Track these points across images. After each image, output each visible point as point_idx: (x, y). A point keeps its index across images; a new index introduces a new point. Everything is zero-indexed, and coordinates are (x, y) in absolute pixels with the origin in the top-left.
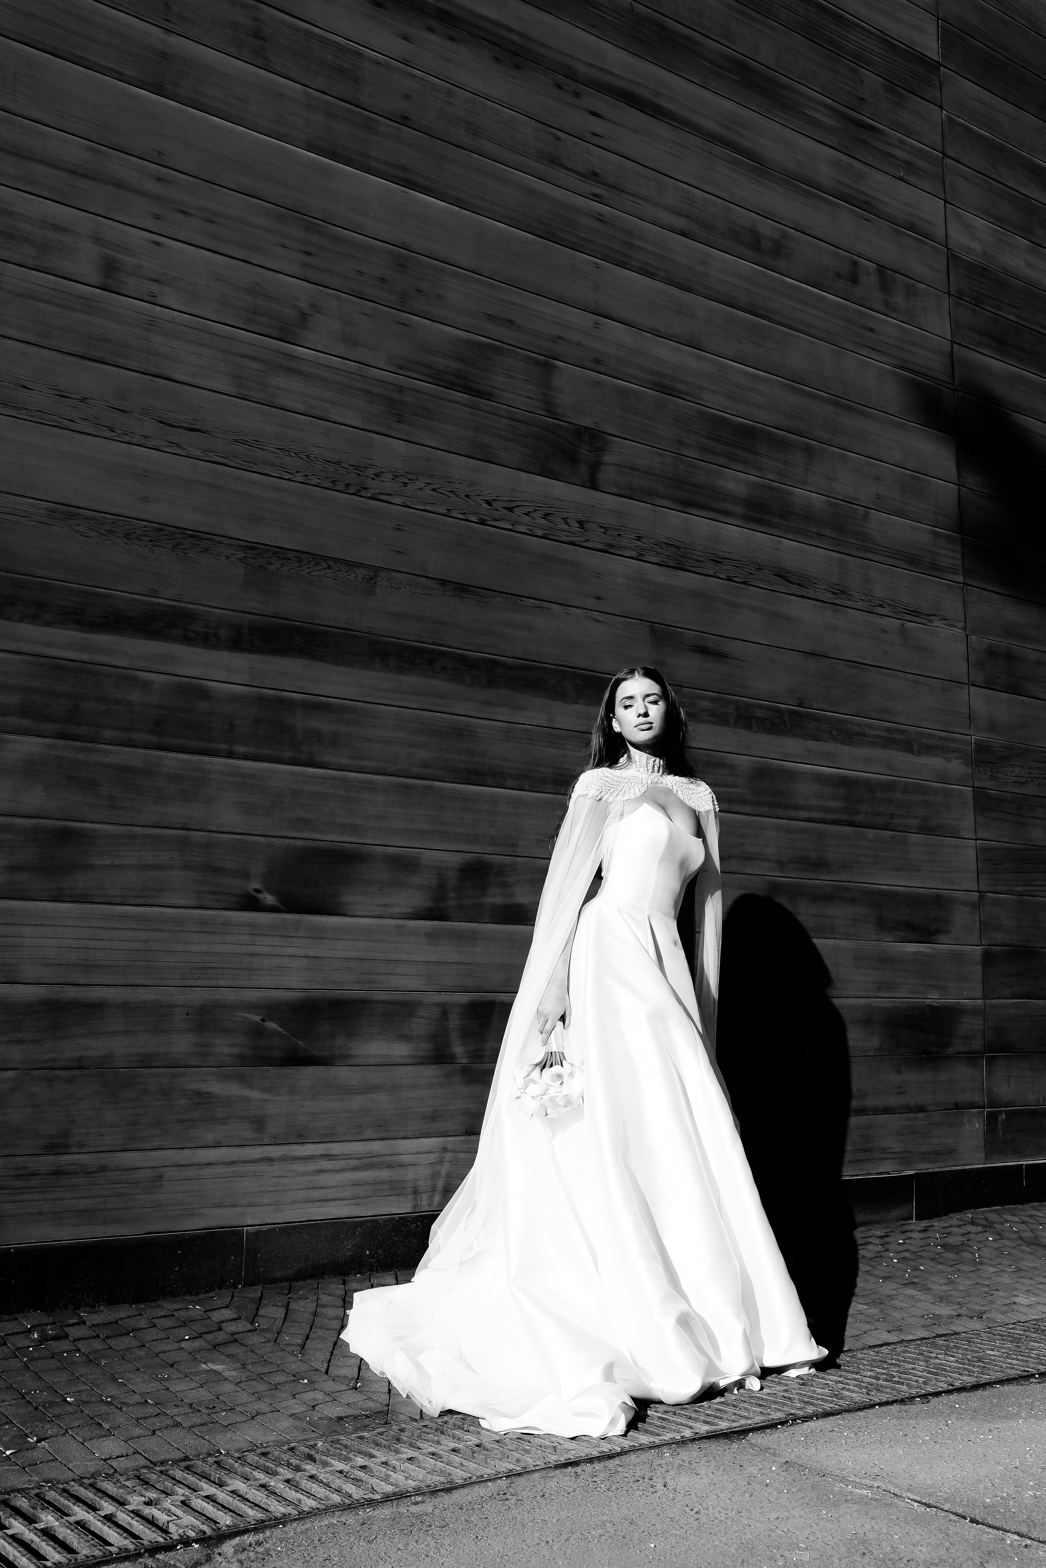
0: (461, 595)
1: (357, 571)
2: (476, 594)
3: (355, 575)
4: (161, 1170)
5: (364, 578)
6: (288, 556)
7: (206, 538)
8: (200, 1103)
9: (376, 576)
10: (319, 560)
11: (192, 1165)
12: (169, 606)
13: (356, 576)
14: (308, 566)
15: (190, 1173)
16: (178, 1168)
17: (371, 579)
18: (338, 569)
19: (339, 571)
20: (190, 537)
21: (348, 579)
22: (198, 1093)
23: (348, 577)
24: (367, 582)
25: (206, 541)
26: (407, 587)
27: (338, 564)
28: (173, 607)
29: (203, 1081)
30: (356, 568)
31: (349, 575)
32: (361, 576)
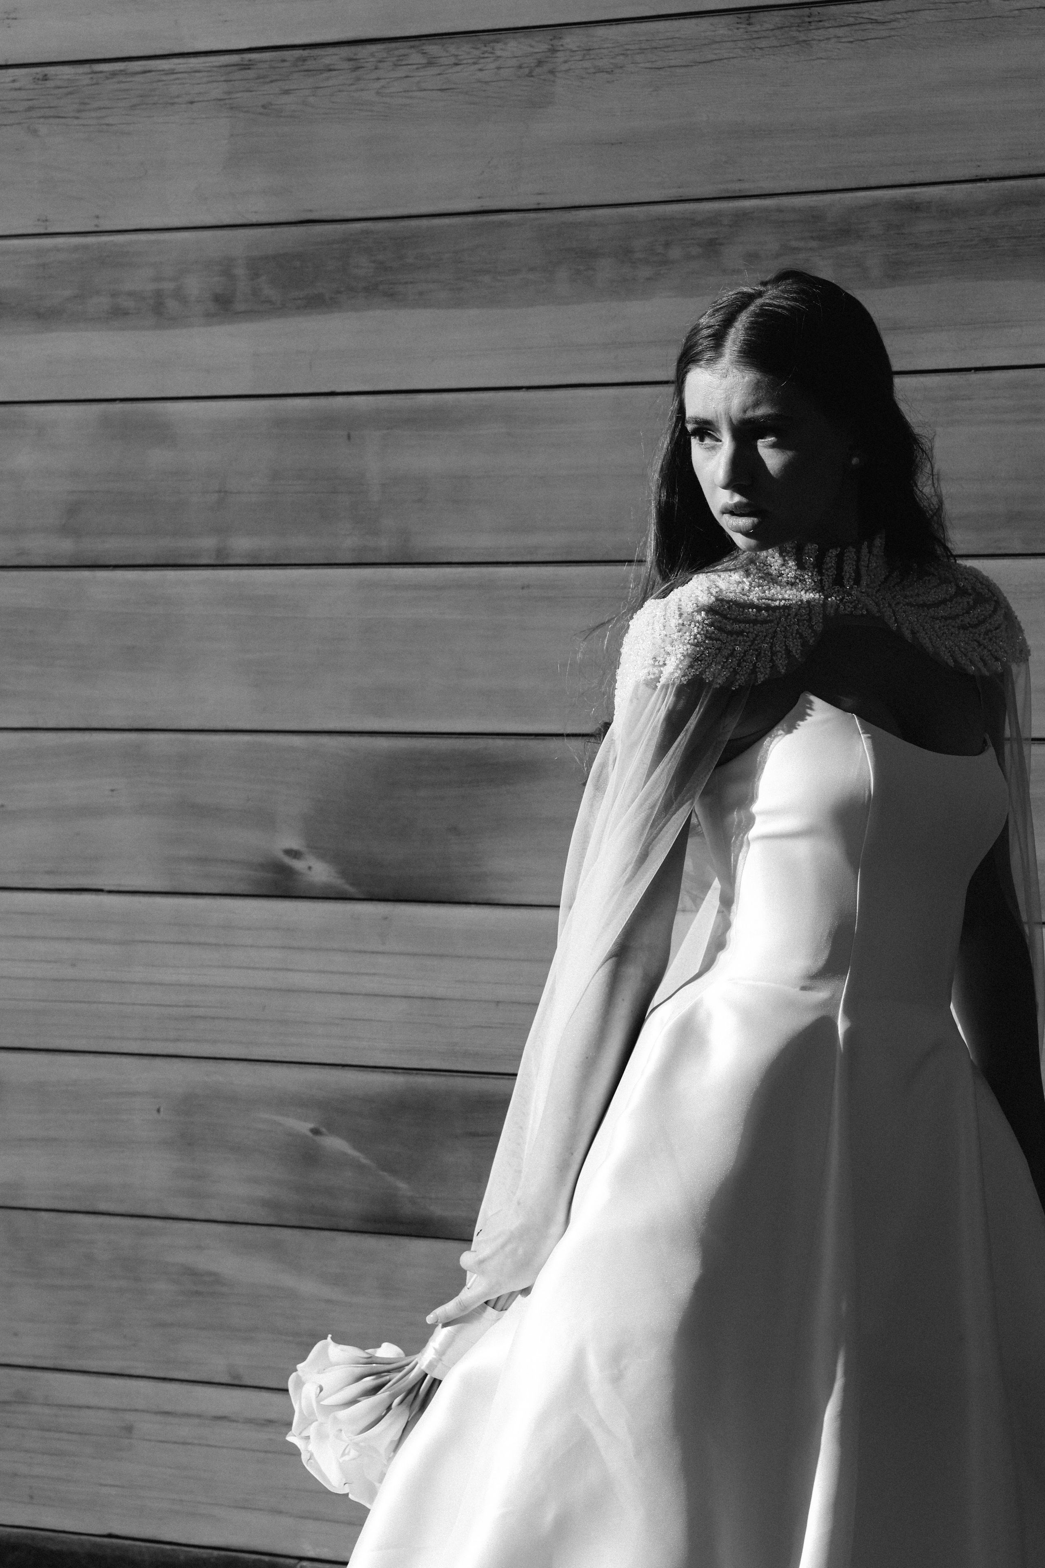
0: (802, 37)
1: (499, 53)
2: (851, 20)
3: (497, 64)
4: (130, 1417)
5: (520, 67)
6: (327, 61)
7: (139, 69)
8: (197, 1293)
9: (553, 50)
10: (402, 52)
11: (187, 1415)
12: (76, 249)
13: (499, 68)
14: (374, 75)
15: (185, 1430)
16: (159, 1418)
17: (540, 63)
18: (452, 60)
19: (456, 64)
20: (107, 78)
21: (479, 81)
22: (192, 1273)
23: (480, 75)
24: (530, 75)
25: (139, 78)
26: (638, 58)
27: (452, 49)
28: (86, 247)
29: (199, 1248)
30: (499, 46)
31: (481, 70)
32: (514, 62)
